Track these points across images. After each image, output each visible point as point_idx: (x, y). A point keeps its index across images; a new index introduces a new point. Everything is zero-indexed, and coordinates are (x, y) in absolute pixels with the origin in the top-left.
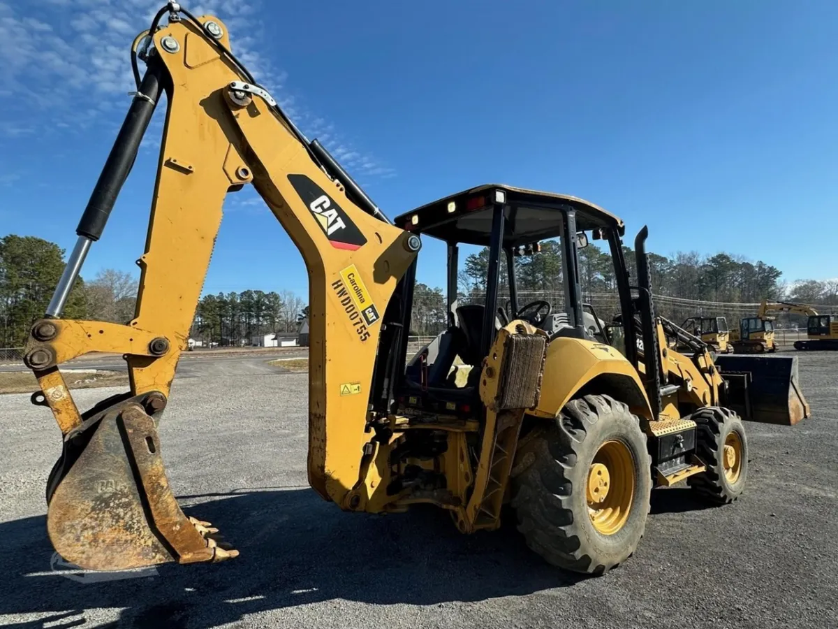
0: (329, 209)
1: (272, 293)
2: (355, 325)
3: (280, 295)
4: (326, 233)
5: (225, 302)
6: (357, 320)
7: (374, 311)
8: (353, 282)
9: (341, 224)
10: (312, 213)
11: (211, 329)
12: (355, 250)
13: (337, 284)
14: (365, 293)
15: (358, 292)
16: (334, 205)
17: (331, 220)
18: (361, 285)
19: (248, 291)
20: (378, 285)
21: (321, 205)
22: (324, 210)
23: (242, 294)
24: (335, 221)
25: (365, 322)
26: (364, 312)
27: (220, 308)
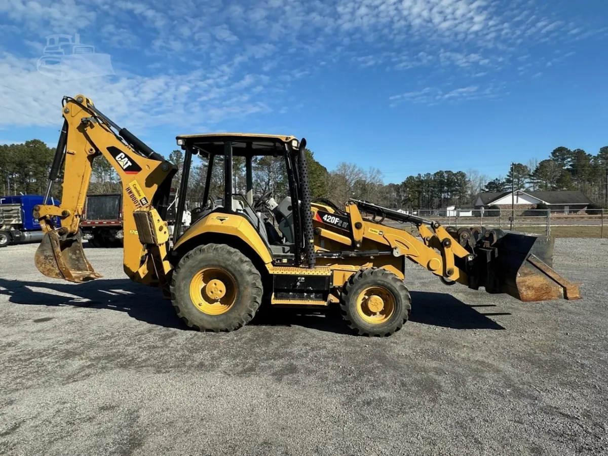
0: (124, 158)
1: (460, 172)
2: (136, 206)
3: (466, 173)
4: (123, 168)
5: (422, 182)
6: (137, 204)
7: (146, 199)
8: (135, 188)
9: (130, 164)
10: (117, 161)
11: (412, 202)
12: (136, 174)
13: (128, 189)
14: (141, 192)
15: (138, 192)
16: (126, 156)
17: (125, 163)
18: (139, 188)
19: (440, 171)
20: (148, 189)
21: (121, 157)
22: (122, 159)
23: (435, 174)
24: (127, 163)
25: (141, 205)
26: (140, 201)
27: (418, 186)
